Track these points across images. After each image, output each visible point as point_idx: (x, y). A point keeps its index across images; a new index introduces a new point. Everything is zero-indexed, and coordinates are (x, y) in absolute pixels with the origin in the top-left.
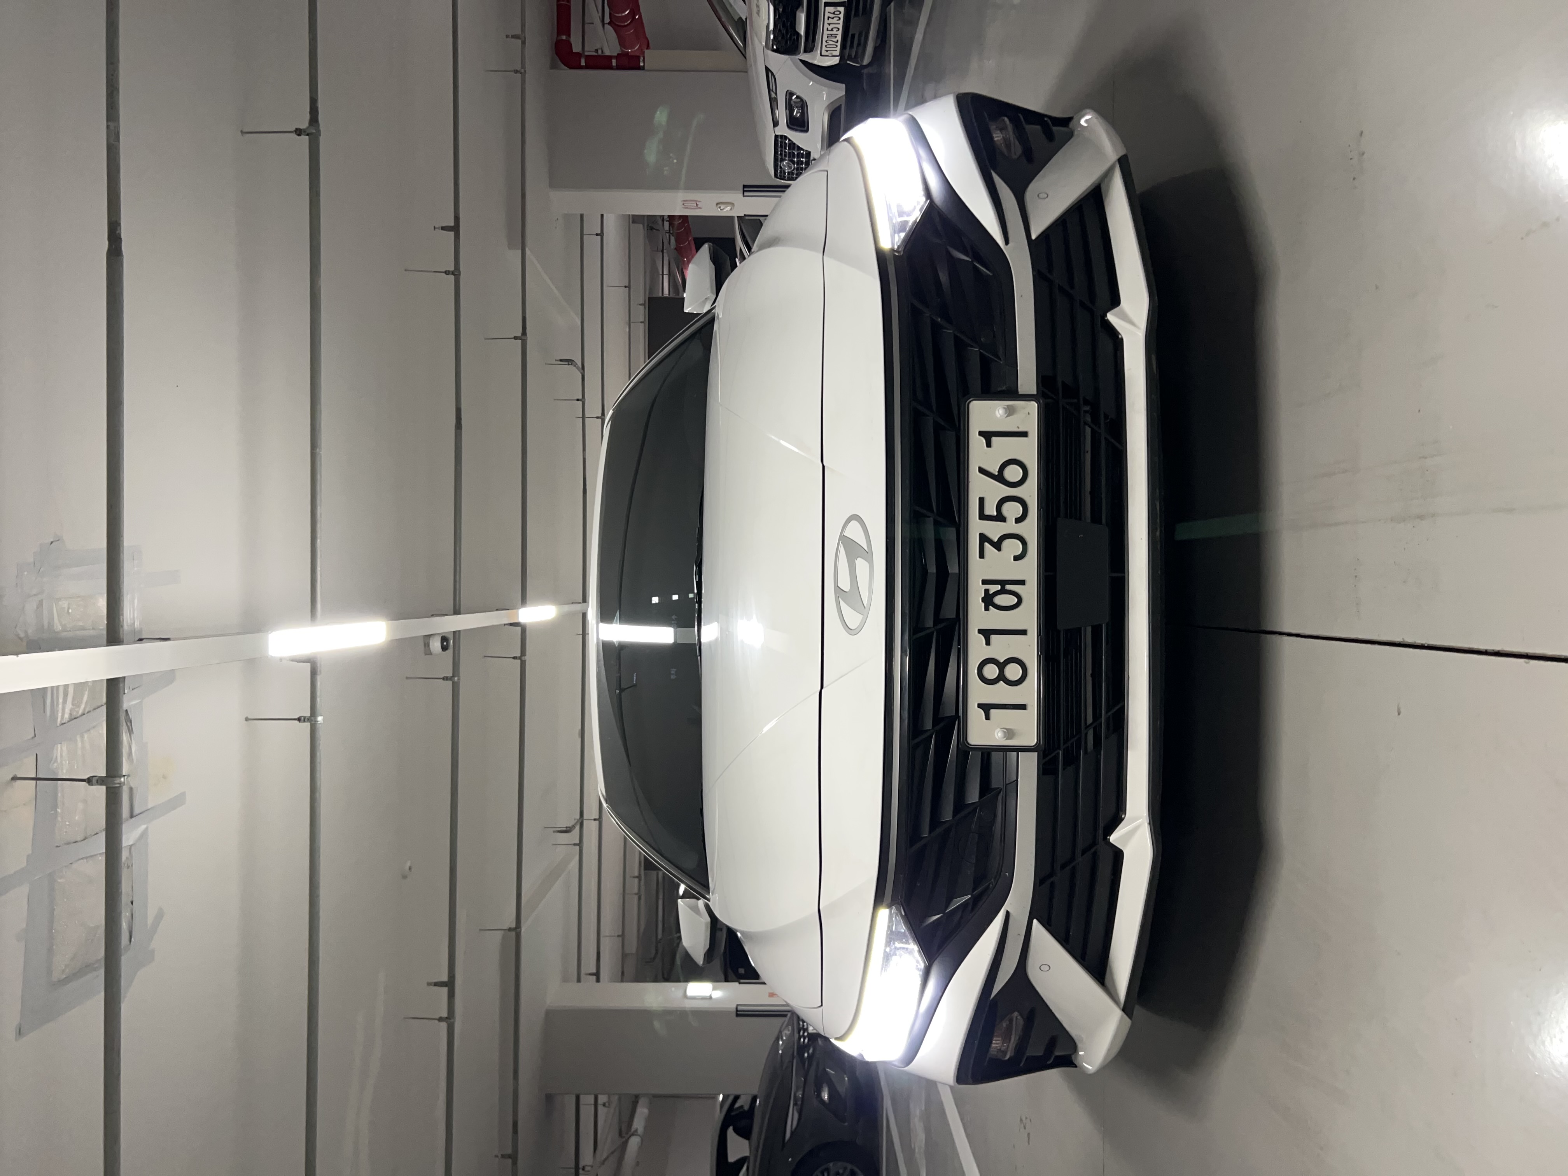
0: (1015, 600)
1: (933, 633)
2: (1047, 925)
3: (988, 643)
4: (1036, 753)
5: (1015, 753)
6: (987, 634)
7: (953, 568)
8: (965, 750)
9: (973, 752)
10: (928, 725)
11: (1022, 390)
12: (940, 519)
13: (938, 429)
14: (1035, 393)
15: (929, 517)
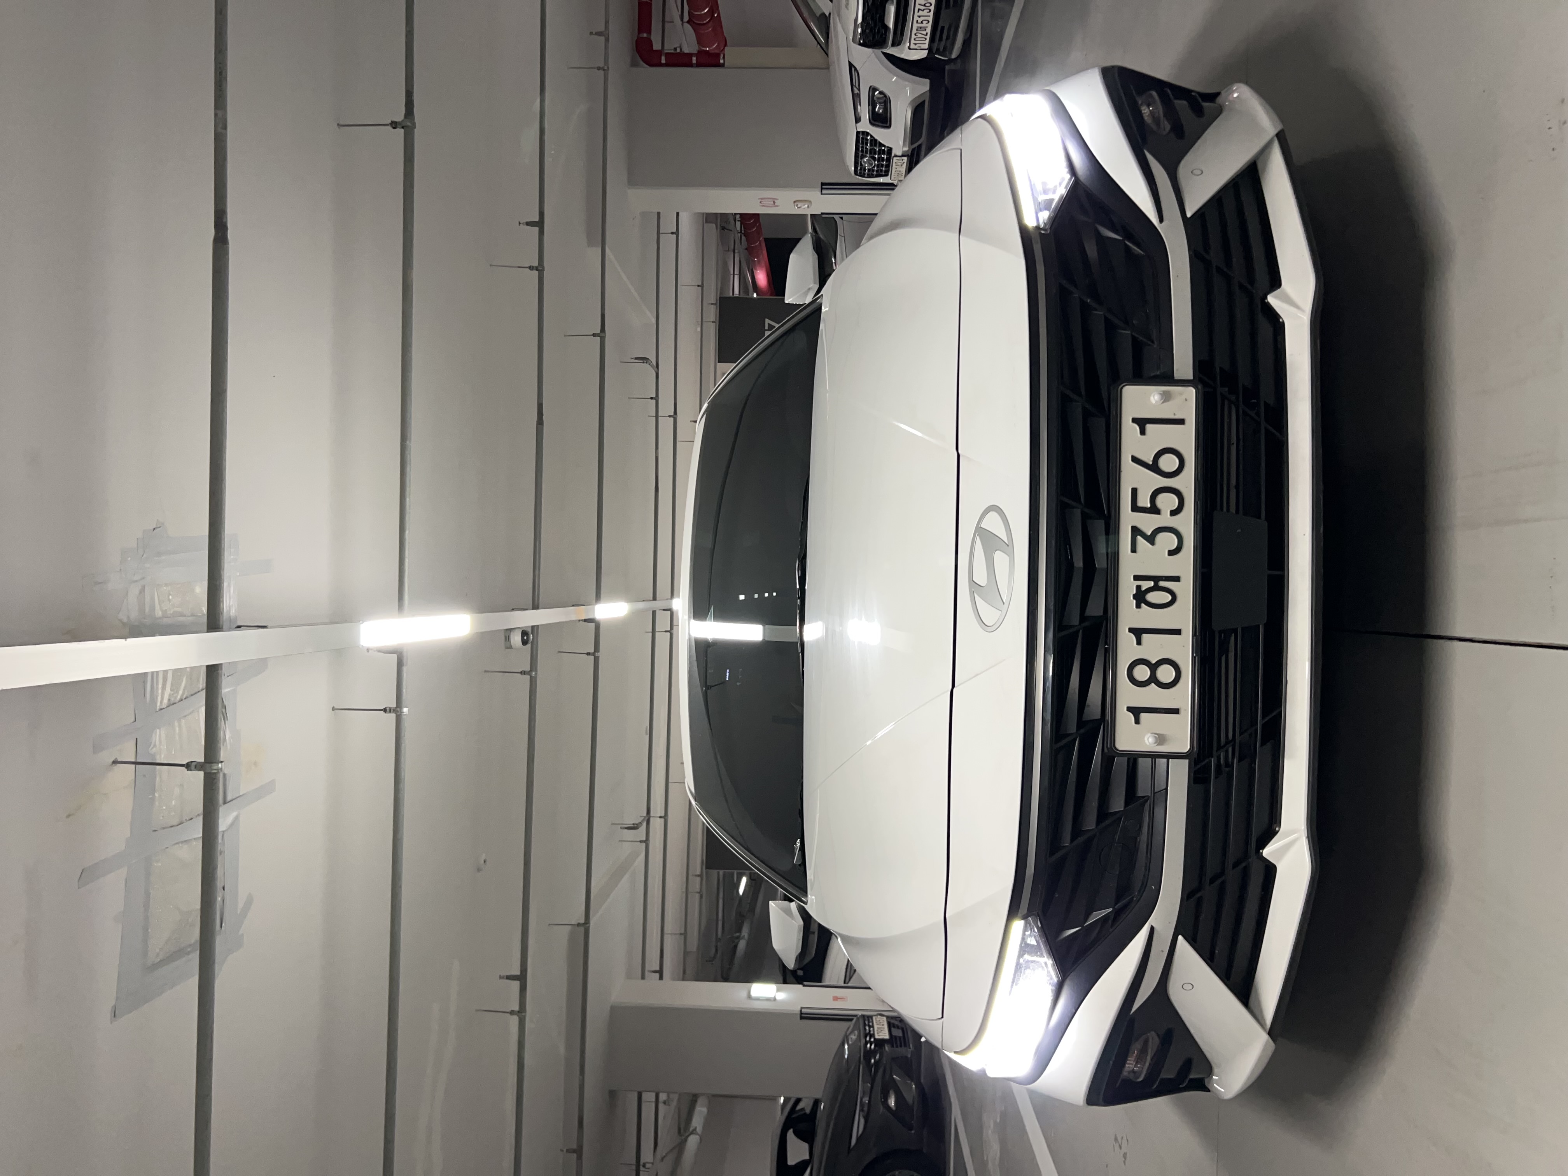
0: (1168, 598)
1: (1078, 632)
2: (1193, 941)
3: (1139, 643)
4: (1187, 761)
5: (1165, 760)
6: (1138, 633)
7: (1100, 563)
8: (1111, 755)
9: (1119, 758)
10: (1072, 727)
11: (1177, 375)
12: (1087, 510)
13: (1087, 415)
14: (1191, 378)
15: (1076, 508)
